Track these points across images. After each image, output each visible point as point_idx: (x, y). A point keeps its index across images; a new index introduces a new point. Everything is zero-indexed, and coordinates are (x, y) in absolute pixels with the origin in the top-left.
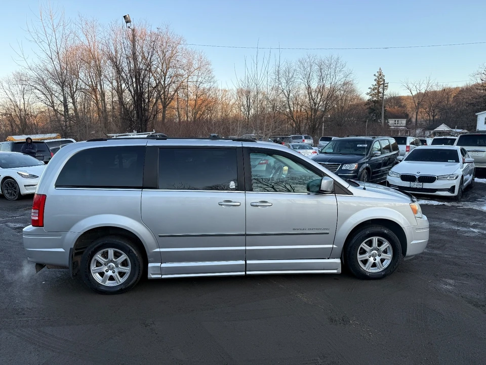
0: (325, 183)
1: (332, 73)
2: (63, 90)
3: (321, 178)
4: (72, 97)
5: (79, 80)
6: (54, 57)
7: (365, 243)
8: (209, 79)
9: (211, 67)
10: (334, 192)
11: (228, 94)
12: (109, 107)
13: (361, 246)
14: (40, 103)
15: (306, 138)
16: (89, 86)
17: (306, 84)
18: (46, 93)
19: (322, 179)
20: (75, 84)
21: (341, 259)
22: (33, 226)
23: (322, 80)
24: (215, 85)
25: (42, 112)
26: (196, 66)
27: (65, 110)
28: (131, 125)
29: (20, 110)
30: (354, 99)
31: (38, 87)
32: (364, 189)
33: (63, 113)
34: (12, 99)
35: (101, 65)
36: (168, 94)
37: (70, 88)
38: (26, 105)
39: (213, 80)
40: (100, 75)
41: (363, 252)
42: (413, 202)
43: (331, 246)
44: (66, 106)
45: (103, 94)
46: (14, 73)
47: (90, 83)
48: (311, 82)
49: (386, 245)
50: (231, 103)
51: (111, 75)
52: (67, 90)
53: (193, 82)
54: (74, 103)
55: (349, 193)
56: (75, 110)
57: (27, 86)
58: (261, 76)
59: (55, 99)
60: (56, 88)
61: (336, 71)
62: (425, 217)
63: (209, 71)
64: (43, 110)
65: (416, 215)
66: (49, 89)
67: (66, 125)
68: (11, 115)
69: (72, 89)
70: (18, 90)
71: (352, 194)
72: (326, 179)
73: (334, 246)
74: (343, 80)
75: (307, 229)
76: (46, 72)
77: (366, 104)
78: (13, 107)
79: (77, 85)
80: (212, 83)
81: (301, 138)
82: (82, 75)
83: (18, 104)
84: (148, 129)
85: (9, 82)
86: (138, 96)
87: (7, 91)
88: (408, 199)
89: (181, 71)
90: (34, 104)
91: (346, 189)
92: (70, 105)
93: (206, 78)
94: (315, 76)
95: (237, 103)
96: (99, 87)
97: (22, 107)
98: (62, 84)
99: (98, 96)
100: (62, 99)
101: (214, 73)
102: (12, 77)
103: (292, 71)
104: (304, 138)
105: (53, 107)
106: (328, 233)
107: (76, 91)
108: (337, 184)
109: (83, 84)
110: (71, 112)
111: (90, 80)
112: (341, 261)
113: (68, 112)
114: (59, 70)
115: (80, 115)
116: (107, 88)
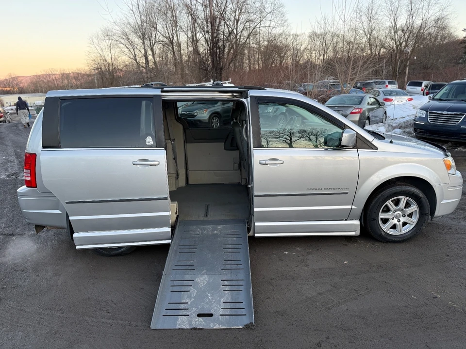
0: (346, 137)
1: (426, 7)
2: (144, 43)
3: (342, 131)
4: (152, 49)
5: (157, 32)
6: (134, 10)
7: (392, 201)
8: (283, 22)
9: (284, 10)
10: (356, 147)
11: (300, 39)
12: (185, 58)
13: (387, 203)
14: (124, 57)
15: (390, 83)
16: (166, 37)
17: (393, 22)
18: (130, 47)
19: (343, 133)
20: (154, 37)
21: (360, 220)
22: (27, 186)
23: (411, 16)
24: (289, 28)
25: (127, 65)
26: (268, 10)
27: (146, 62)
28: (207, 74)
29: (109, 64)
30: (445, 38)
31: (123, 41)
32: (391, 142)
33: (144, 65)
34: (102, 54)
35: (177, 15)
36: (240, 41)
37: (150, 40)
38: (113, 59)
39: (286, 24)
40: (176, 26)
41: (387, 210)
42: (447, 156)
43: (350, 207)
44: (146, 58)
45: (179, 45)
46: (102, 29)
47: (167, 35)
48: (398, 19)
49: (414, 208)
50: (302, 48)
51: (186, 25)
52: (147, 42)
53: (265, 27)
54: (153, 55)
55: (373, 147)
56: (155, 63)
57: (113, 41)
58: (350, 12)
59: (137, 52)
60: (138, 41)
61: (430, 4)
62: (459, 174)
63: (283, 14)
64: (127, 63)
65: (450, 172)
66: (132, 43)
67: (147, 77)
68: (101, 68)
69: (151, 41)
70: (106, 45)
71: (377, 149)
72: (347, 132)
73: (353, 207)
74: (438, 14)
75: (323, 189)
76: (128, 26)
77: (461, 43)
78: (102, 62)
79: (156, 37)
80: (285, 27)
81: (384, 83)
82: (159, 27)
83: (107, 58)
84: (223, 78)
85: (98, 37)
86: (214, 43)
87: (97, 47)
88: (441, 153)
89: (253, 17)
90: (120, 58)
91: (371, 143)
92: (150, 57)
93: (280, 22)
94: (404, 11)
95: (309, 47)
96: (175, 38)
97: (110, 61)
98: (143, 37)
99: (175, 48)
100: (143, 52)
101: (287, 16)
102: (100, 33)
103: (375, 7)
104: (387, 83)
105: (136, 60)
106: (347, 193)
107: (155, 43)
108: (360, 137)
109: (161, 36)
110: (151, 64)
111: (167, 32)
112: (360, 222)
113: (148, 64)
114: (140, 23)
115: (159, 67)
116: (183, 38)
